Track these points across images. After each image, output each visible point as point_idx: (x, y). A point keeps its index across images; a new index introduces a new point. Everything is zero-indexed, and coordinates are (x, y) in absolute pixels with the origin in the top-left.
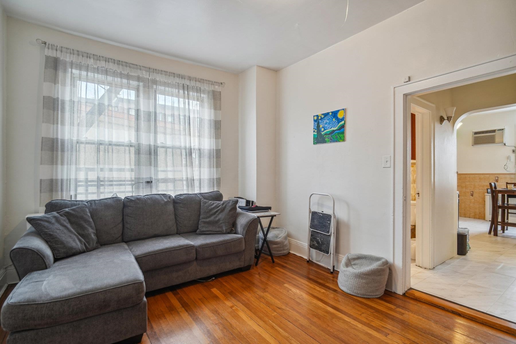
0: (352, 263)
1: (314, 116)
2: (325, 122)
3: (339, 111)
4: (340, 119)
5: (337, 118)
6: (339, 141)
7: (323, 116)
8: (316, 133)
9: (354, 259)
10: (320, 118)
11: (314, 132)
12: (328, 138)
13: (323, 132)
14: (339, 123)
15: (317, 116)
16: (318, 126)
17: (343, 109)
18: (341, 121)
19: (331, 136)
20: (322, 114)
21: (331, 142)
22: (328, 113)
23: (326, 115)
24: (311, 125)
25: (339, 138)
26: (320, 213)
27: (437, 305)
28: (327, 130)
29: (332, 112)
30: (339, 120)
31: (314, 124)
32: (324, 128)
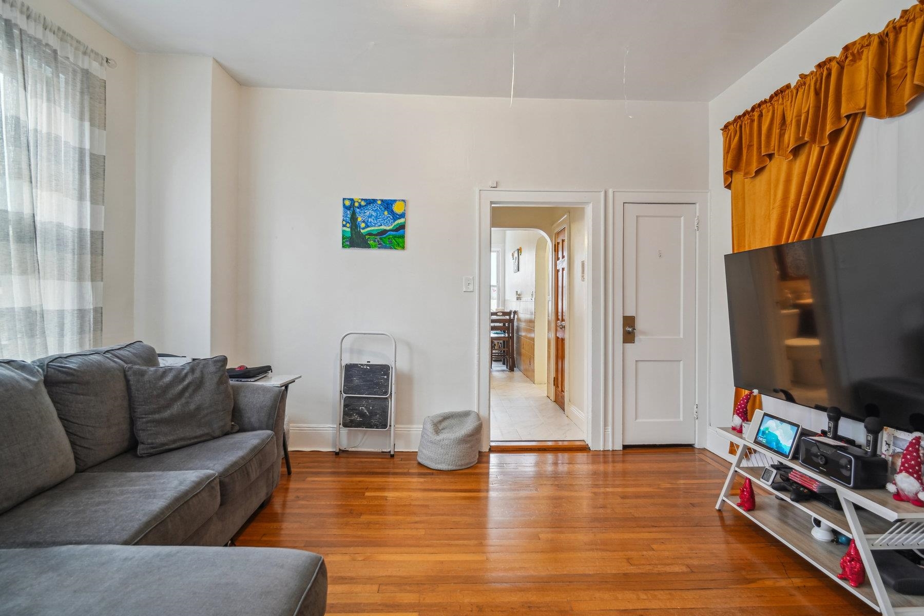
0: (440, 428)
1: (344, 199)
2: (367, 214)
3: (395, 201)
4: (397, 214)
5: (392, 212)
6: (396, 249)
7: (363, 203)
8: (349, 230)
9: (440, 422)
10: (357, 204)
11: (344, 226)
12: (375, 241)
13: (363, 229)
14: (395, 220)
15: (352, 200)
16: (353, 219)
17: (404, 201)
18: (399, 218)
19: (380, 239)
20: (362, 200)
21: (379, 248)
22: (374, 201)
23: (370, 202)
24: (339, 214)
25: (396, 243)
26: (365, 365)
27: (524, 449)
28: (372, 228)
29: (382, 201)
30: (396, 216)
31: (345, 212)
32: (366, 224)
